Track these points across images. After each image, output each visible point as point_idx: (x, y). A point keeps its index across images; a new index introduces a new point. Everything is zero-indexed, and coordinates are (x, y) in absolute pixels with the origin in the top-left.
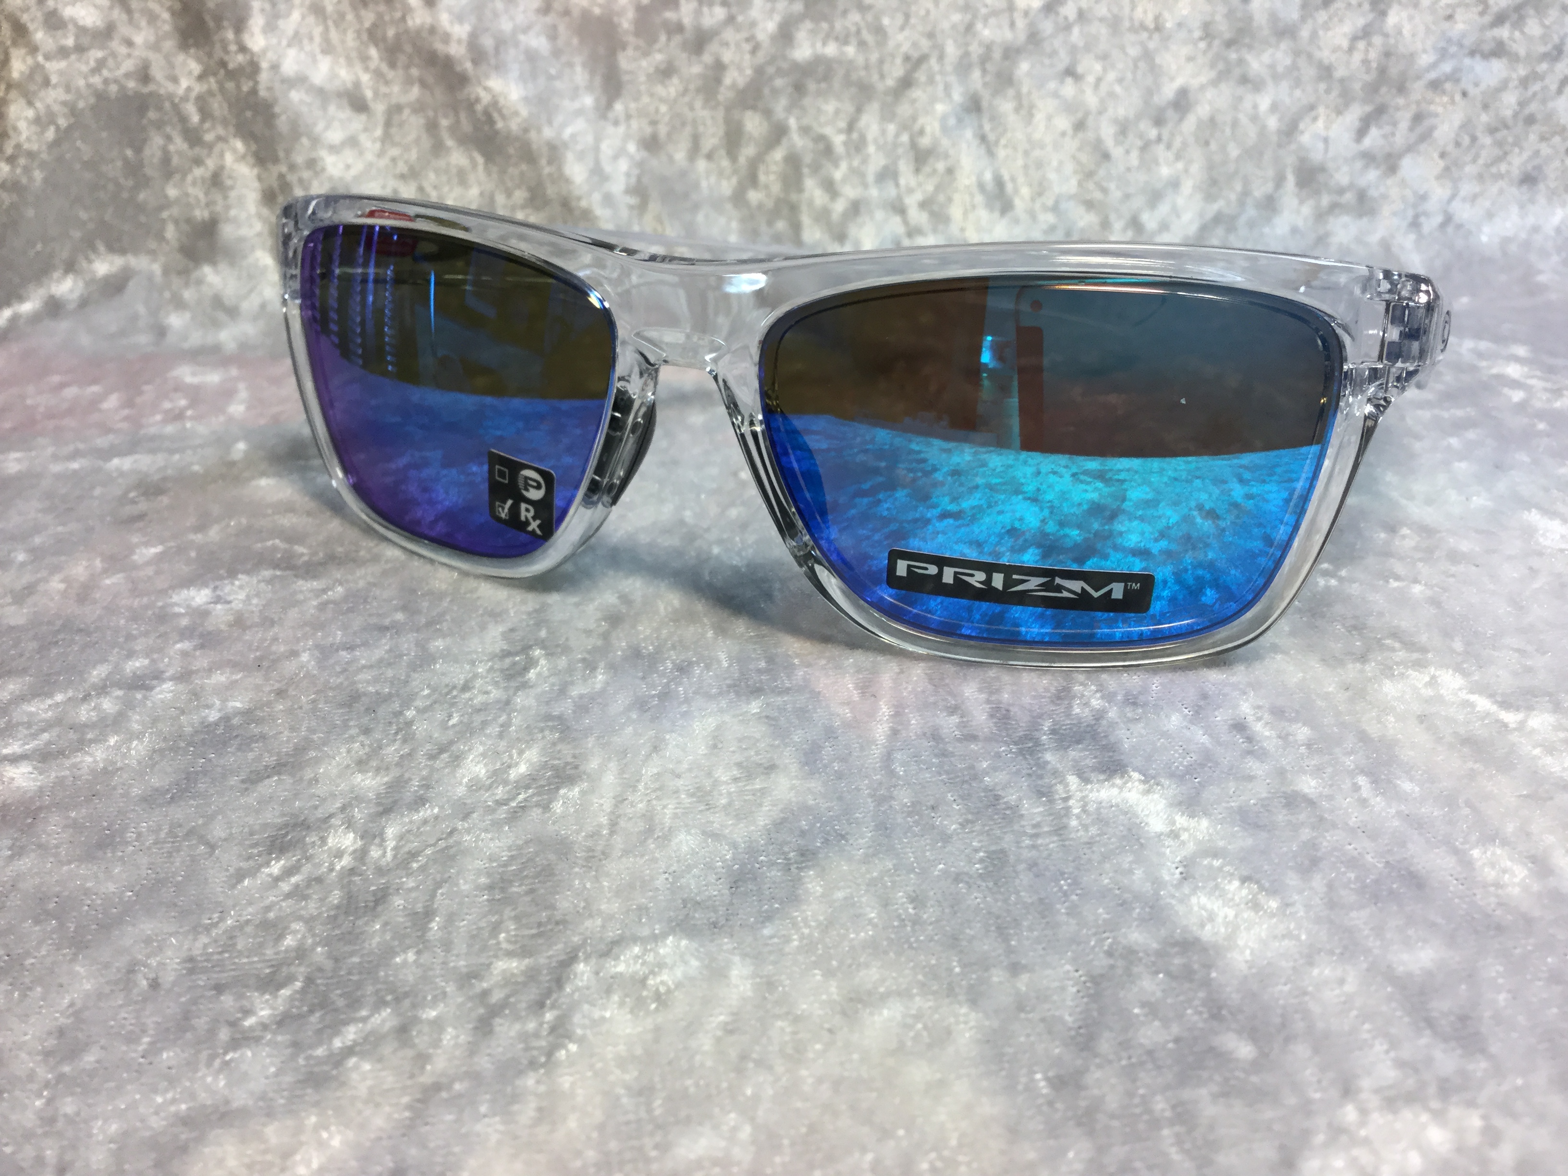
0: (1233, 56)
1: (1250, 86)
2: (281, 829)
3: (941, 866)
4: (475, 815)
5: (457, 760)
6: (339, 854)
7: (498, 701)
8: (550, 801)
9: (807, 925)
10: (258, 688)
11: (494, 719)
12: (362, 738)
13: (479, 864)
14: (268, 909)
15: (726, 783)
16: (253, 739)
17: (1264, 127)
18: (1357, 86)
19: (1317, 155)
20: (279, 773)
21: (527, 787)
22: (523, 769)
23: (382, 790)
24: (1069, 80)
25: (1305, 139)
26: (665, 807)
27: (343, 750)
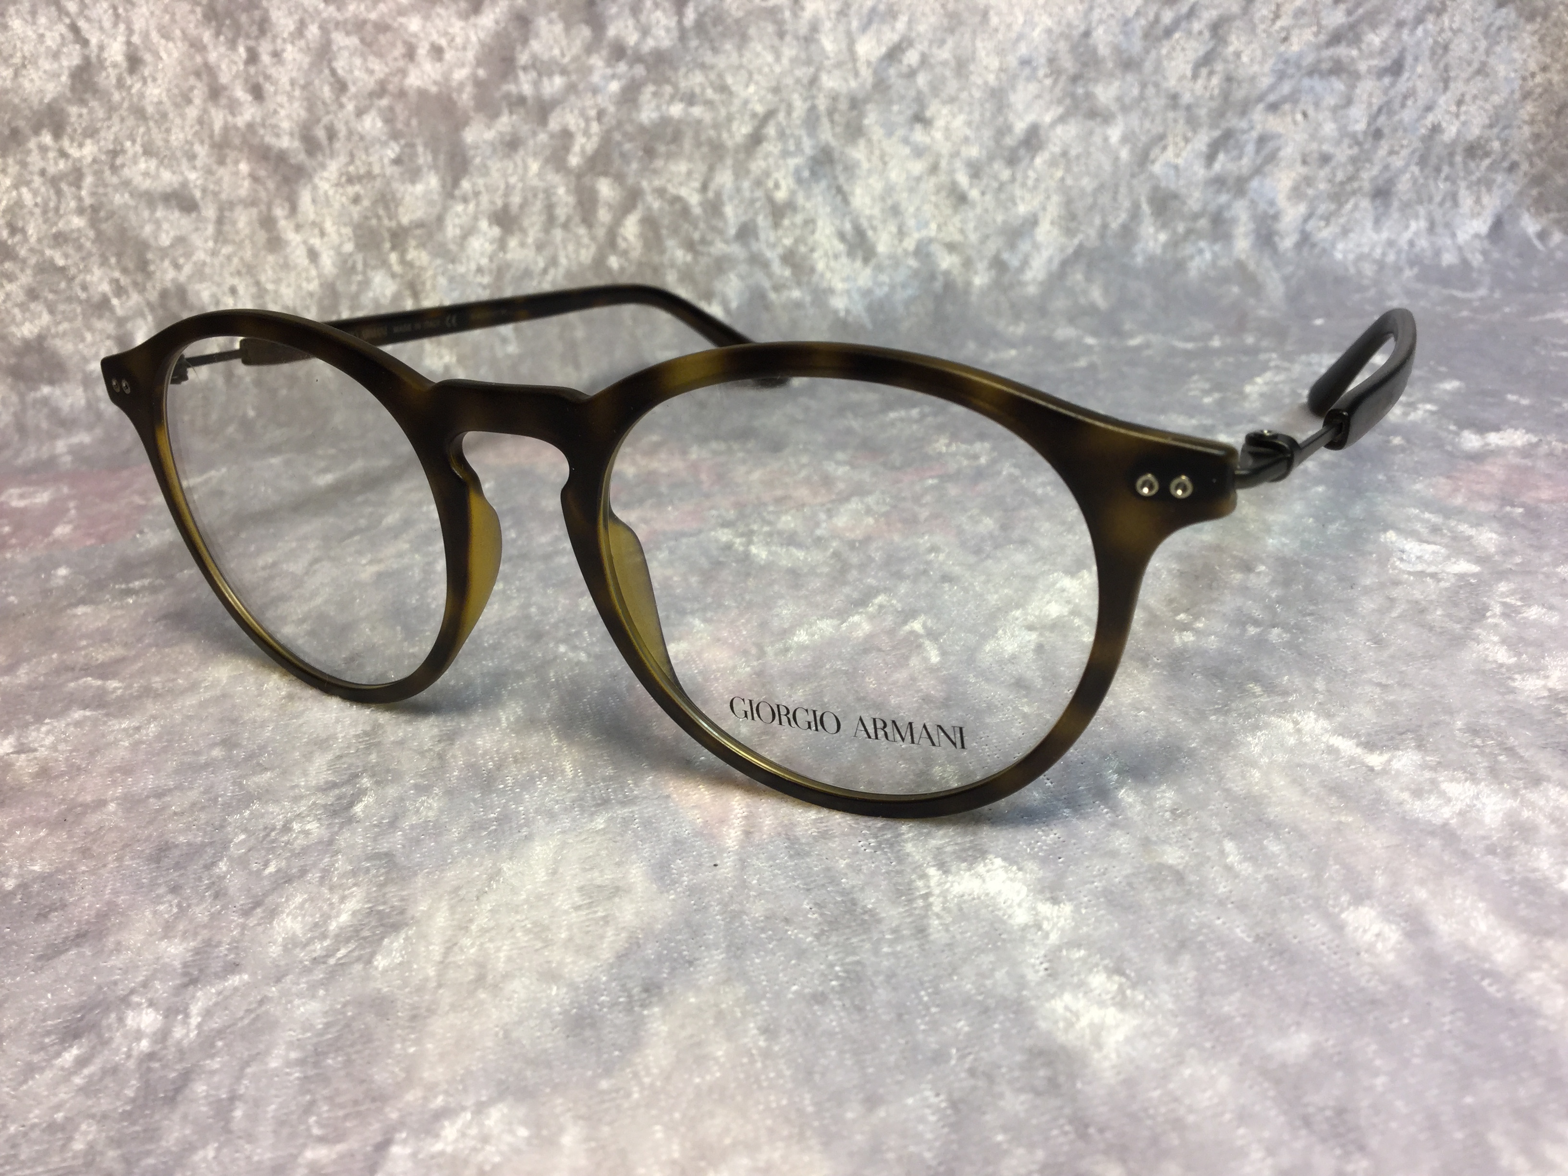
0: (1080, 91)
1: (1099, 119)
2: (76, 1012)
3: (795, 988)
4: (289, 978)
5: (273, 913)
6: (138, 1035)
7: (320, 842)
8: (373, 954)
9: (648, 1074)
10: (61, 848)
11: (315, 865)
12: (169, 897)
13: (292, 1035)
14: (58, 1107)
15: (566, 912)
16: (53, 909)
17: (1117, 159)
18: (1203, 112)
19: (1171, 183)
20: (78, 945)
21: (348, 940)
22: (344, 918)
23: (189, 957)
24: (918, 127)
25: (1157, 168)
26: (498, 949)
27: (148, 913)
